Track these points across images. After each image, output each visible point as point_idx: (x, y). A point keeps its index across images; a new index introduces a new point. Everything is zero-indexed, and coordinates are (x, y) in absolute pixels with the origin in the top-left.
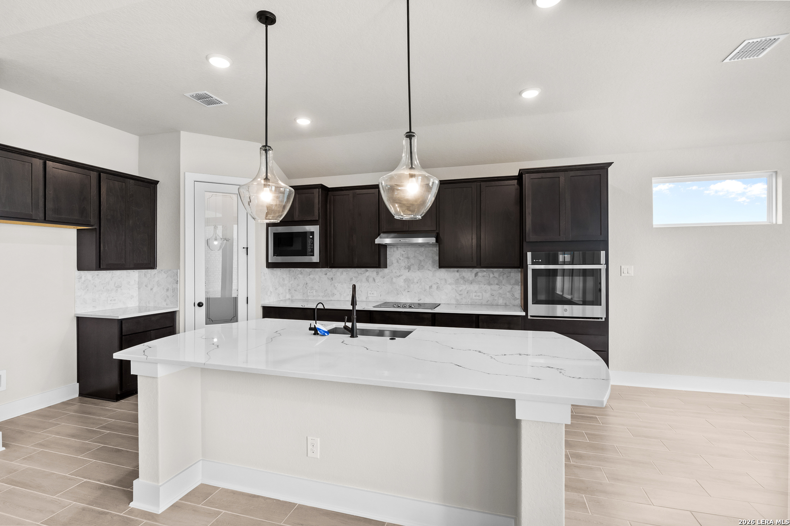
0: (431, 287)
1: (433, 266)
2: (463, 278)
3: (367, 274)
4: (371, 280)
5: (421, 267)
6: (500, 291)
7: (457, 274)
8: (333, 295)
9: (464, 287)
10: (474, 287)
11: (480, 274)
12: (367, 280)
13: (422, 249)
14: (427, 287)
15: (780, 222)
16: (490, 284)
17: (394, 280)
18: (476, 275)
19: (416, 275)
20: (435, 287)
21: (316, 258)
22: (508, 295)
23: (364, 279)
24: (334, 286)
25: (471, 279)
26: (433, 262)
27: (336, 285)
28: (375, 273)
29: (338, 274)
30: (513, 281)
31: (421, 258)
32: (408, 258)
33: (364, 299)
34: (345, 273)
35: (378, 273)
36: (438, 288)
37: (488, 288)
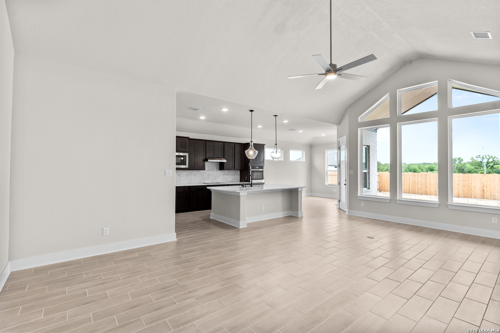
0: (216, 177)
1: (216, 170)
2: (225, 173)
3: (194, 172)
4: (195, 175)
5: (213, 170)
6: (235, 177)
7: (223, 172)
8: (180, 181)
9: (225, 176)
10: (228, 176)
11: (230, 172)
12: (194, 175)
13: (213, 163)
14: (215, 177)
15: (283, 160)
16: (232, 175)
17: (204, 175)
18: (229, 172)
19: (211, 173)
20: (217, 177)
21: (187, 166)
22: (237, 179)
23: (193, 175)
24: (180, 178)
25: (227, 174)
26: (217, 168)
27: (181, 177)
28: (197, 172)
29: (182, 173)
30: (238, 174)
31: (213, 167)
32: (208, 167)
33: (193, 183)
34: (185, 172)
35: (198, 172)
36: (218, 177)
37: (232, 176)
